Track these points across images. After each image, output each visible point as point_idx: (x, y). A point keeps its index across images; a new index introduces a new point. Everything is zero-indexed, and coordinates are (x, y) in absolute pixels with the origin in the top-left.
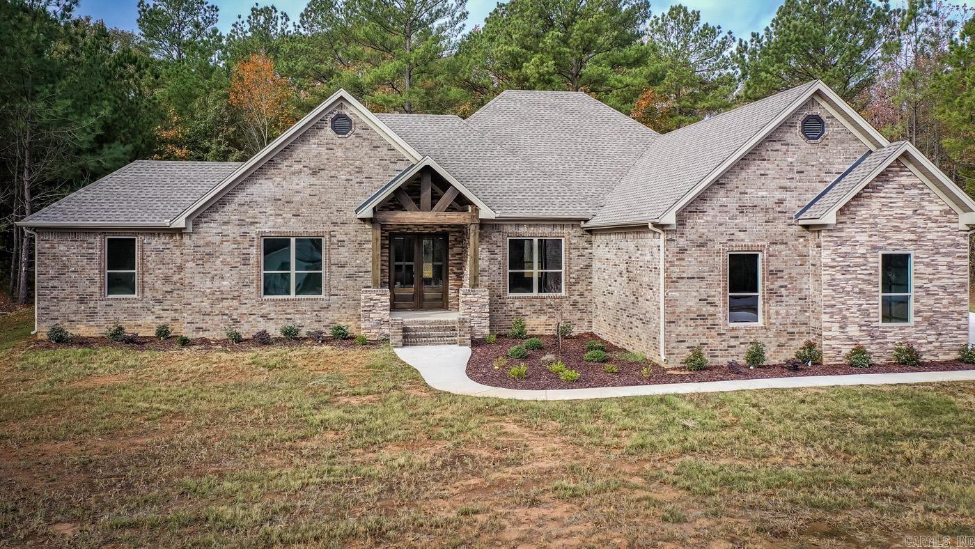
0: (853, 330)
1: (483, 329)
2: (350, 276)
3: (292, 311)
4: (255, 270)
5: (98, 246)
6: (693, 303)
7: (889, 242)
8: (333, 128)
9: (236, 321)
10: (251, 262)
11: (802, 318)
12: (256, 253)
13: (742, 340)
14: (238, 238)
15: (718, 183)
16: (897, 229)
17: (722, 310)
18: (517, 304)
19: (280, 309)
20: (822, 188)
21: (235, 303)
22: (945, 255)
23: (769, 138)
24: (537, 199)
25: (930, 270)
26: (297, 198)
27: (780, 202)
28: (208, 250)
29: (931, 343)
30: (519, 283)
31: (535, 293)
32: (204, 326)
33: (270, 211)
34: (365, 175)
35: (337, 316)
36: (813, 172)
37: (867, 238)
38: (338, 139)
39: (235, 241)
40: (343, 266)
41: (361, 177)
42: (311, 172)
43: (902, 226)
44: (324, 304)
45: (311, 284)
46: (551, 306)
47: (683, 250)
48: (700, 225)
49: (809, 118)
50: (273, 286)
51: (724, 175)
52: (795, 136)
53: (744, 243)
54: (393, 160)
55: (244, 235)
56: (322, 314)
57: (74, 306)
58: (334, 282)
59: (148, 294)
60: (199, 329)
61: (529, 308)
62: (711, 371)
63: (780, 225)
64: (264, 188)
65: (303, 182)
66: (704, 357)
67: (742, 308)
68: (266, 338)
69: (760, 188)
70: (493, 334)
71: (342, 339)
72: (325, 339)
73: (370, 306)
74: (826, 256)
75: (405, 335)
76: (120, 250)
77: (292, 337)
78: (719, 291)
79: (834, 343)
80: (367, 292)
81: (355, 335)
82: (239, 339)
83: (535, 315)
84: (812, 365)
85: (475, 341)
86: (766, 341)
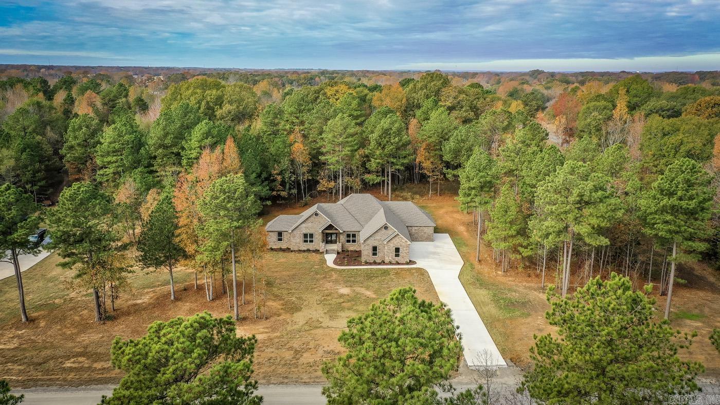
0: (390, 258)
1: (340, 250)
2: (319, 240)
3: (309, 245)
4: (302, 239)
5: (276, 234)
6: (366, 253)
7: (396, 246)
8: (315, 215)
9: (300, 247)
11: (384, 255)
12: (302, 236)
13: (374, 258)
14: (299, 234)
16: (397, 244)
17: (371, 254)
18: (348, 244)
19: (307, 245)
20: (387, 237)
21: (299, 244)
22: (405, 247)
23: (379, 229)
24: (352, 226)
25: (403, 250)
26: (309, 227)
27: (381, 239)
28: (295, 235)
29: (403, 260)
30: (348, 241)
31: (351, 243)
32: (294, 248)
33: (305, 229)
34: (321, 223)
35: (316, 246)
36: (386, 234)
37: (393, 245)
38: (316, 217)
40: (317, 238)
44: (314, 244)
45: (311, 241)
46: (354, 245)
47: (365, 246)
48: (369, 242)
49: (385, 226)
50: (306, 241)
51: (371, 235)
52: (383, 229)
53: (375, 245)
54: (326, 221)
56: (314, 246)
57: (273, 243)
58: (315, 241)
59: (285, 241)
61: (350, 245)
62: (367, 263)
63: (381, 242)
64: (303, 225)
65: (310, 224)
66: (368, 261)
67: (375, 254)
68: (304, 251)
69: (378, 237)
70: (342, 251)
71: (317, 251)
72: (314, 251)
73: (322, 246)
74: (386, 248)
75: (327, 252)
76: (280, 234)
77: (308, 251)
78: (371, 252)
79: (387, 260)
80: (321, 243)
81: (319, 251)
82: (300, 251)
83: (351, 247)
84: (383, 263)
85: (338, 253)
86: (378, 259)
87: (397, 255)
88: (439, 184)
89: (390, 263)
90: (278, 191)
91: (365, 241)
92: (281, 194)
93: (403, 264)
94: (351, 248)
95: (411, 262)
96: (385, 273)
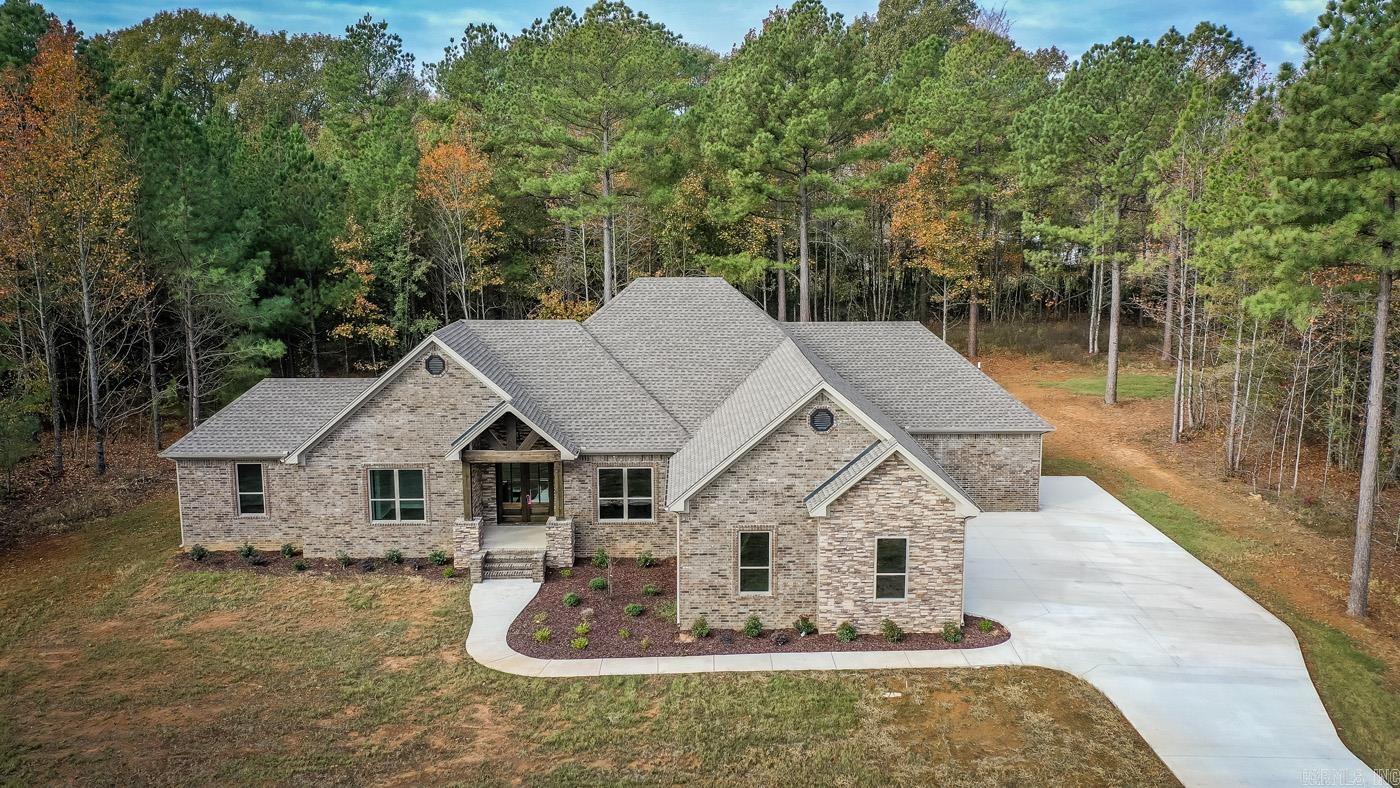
0: (848, 605)
1: (564, 557)
2: (449, 504)
3: (397, 535)
4: (362, 498)
5: (230, 474)
6: (705, 576)
7: (886, 528)
8: (428, 368)
9: (348, 544)
10: (359, 491)
11: (809, 589)
12: (363, 484)
13: (751, 608)
14: (347, 470)
15: (729, 471)
16: (893, 517)
17: (732, 582)
18: (607, 529)
19: (387, 532)
20: (831, 474)
21: (347, 527)
22: (941, 539)
23: (779, 430)
24: (628, 429)
25: (925, 553)
26: (397, 434)
27: (789, 488)
28: (320, 481)
29: (924, 616)
30: (611, 511)
31: (625, 519)
32: (322, 548)
33: (373, 445)
34: (460, 412)
35: (438, 539)
36: (822, 460)
37: (863, 525)
38: (433, 379)
39: (344, 472)
40: (442, 495)
41: (456, 414)
42: (409, 410)
43: (899, 514)
44: (427, 528)
45: (413, 513)
46: (640, 532)
47: (696, 530)
48: (713, 509)
49: (818, 411)
50: (382, 512)
51: (734, 464)
52: (805, 428)
53: (755, 523)
54: (485, 397)
55: (352, 467)
56: (425, 537)
57: (213, 523)
58: (435, 510)
59: (275, 513)
60: (316, 550)
61: (618, 533)
62: (711, 639)
63: (789, 508)
64: (367, 425)
65: (402, 418)
66: (714, 622)
67: (754, 580)
68: (369, 565)
69: (770, 475)
70: (578, 562)
71: (438, 565)
72: (420, 566)
73: (461, 538)
74: (823, 541)
75: (489, 567)
76: (249, 474)
77: (396, 561)
78: (730, 565)
79: (829, 616)
80: (460, 520)
81: (450, 561)
82: (349, 563)
83: (625, 540)
84: (806, 635)
85: (550, 573)
86: (774, 609)
87: (890, 587)
88: (973, 310)
89: (851, 638)
90: (362, 321)
91: (693, 503)
92: (372, 336)
93: (927, 641)
94: (628, 548)
95: (975, 630)
96: (823, 706)
